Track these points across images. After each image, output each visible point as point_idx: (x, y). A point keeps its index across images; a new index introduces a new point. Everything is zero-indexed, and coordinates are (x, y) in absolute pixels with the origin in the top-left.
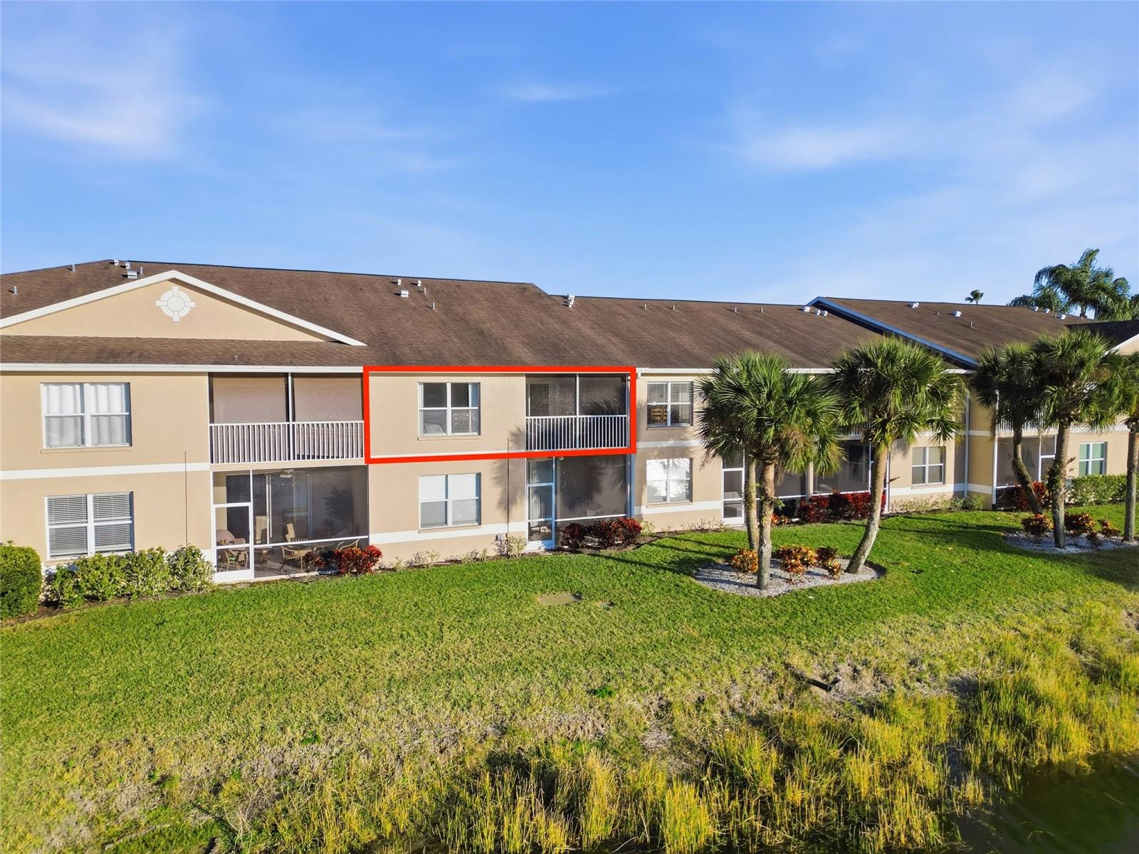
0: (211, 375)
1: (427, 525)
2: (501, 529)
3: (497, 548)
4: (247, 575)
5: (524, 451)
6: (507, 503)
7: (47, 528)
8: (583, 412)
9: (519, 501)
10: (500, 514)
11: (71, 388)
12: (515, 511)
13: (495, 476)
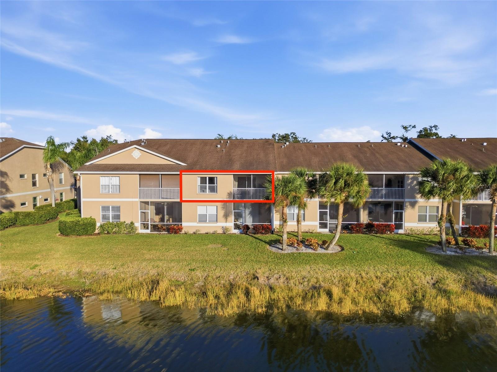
0: (140, 174)
1: (200, 221)
2: (224, 224)
3: (222, 230)
4: (148, 231)
5: (232, 199)
6: (226, 216)
7: (101, 214)
8: (254, 187)
9: (230, 216)
10: (223, 219)
11: (107, 177)
12: (229, 219)
13: (222, 207)
